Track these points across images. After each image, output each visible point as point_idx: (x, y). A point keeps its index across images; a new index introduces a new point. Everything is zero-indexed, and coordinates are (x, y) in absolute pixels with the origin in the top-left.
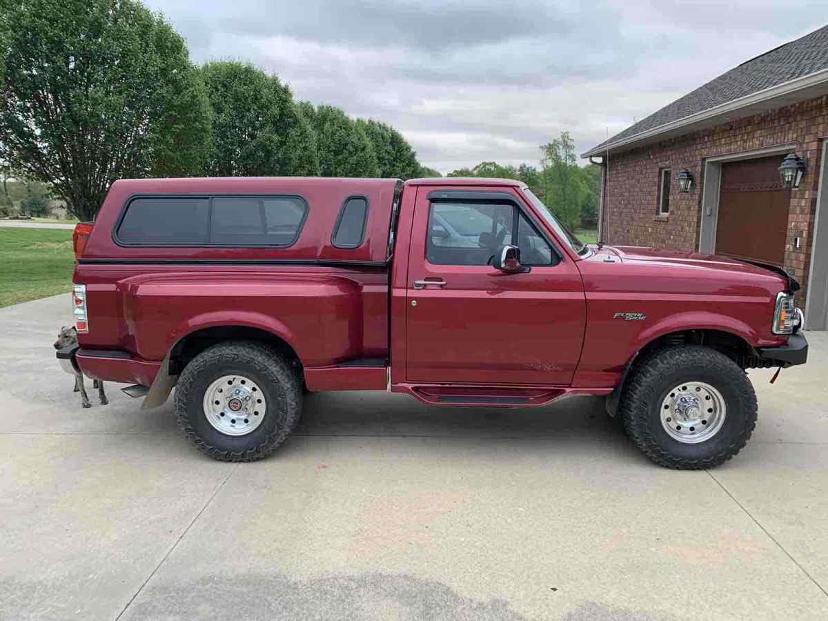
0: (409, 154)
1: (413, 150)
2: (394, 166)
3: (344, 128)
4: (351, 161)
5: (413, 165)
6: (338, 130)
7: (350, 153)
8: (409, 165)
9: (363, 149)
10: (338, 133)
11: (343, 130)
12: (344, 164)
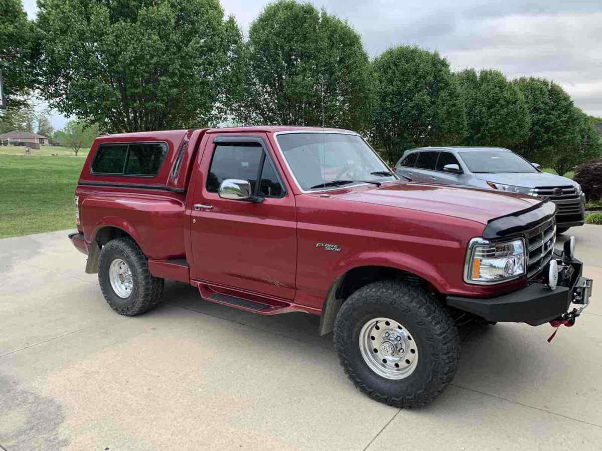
0: (566, 103)
1: (571, 100)
2: (550, 114)
3: (499, 87)
4: (502, 113)
5: (569, 112)
6: (493, 89)
7: (502, 106)
8: (565, 113)
9: (515, 103)
10: (492, 91)
11: (498, 88)
12: (495, 115)
